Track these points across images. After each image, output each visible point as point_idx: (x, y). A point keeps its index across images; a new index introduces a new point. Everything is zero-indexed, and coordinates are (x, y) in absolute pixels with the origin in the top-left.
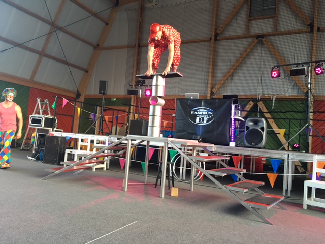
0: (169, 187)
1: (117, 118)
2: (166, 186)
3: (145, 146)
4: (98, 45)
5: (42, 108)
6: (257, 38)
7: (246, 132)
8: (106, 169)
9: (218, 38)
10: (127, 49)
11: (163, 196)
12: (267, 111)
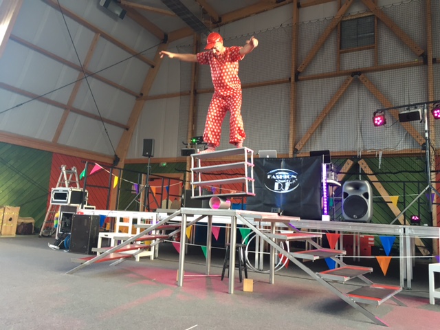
0: (240, 280)
1: (168, 188)
2: (235, 278)
3: (206, 224)
5: (68, 179)
6: (352, 76)
7: (344, 200)
8: (155, 258)
9: (299, 78)
10: (179, 97)
11: (232, 292)
12: (371, 172)
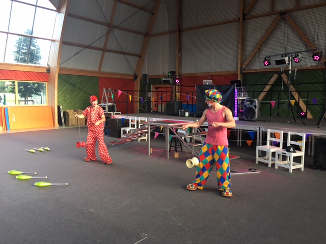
1: (162, 98)
4: (147, 33)
5: (107, 96)
6: (280, 16)
7: (244, 109)
9: (246, 18)
11: (168, 158)
